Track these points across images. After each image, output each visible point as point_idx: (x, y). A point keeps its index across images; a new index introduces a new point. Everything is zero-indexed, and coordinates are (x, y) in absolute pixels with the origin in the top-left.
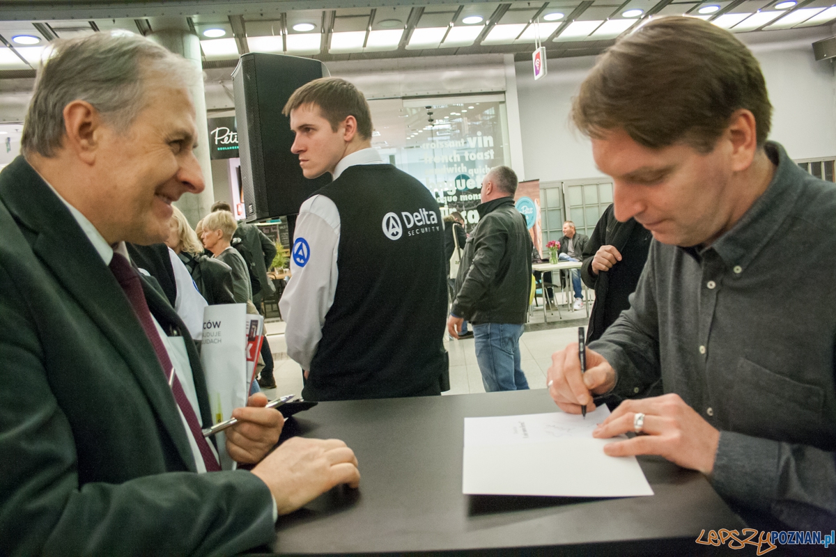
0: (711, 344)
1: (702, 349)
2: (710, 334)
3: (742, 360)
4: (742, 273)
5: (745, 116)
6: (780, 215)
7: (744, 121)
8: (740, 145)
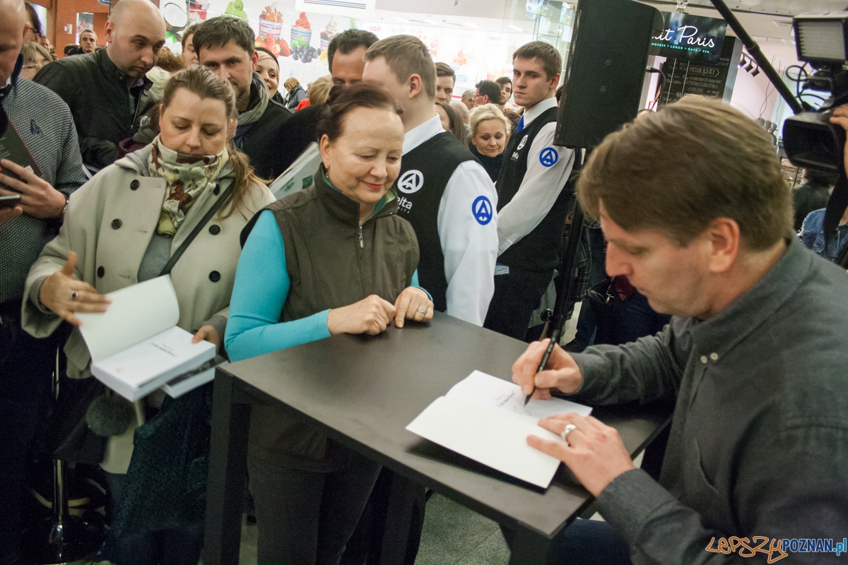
5: (729, 225)
8: (721, 249)
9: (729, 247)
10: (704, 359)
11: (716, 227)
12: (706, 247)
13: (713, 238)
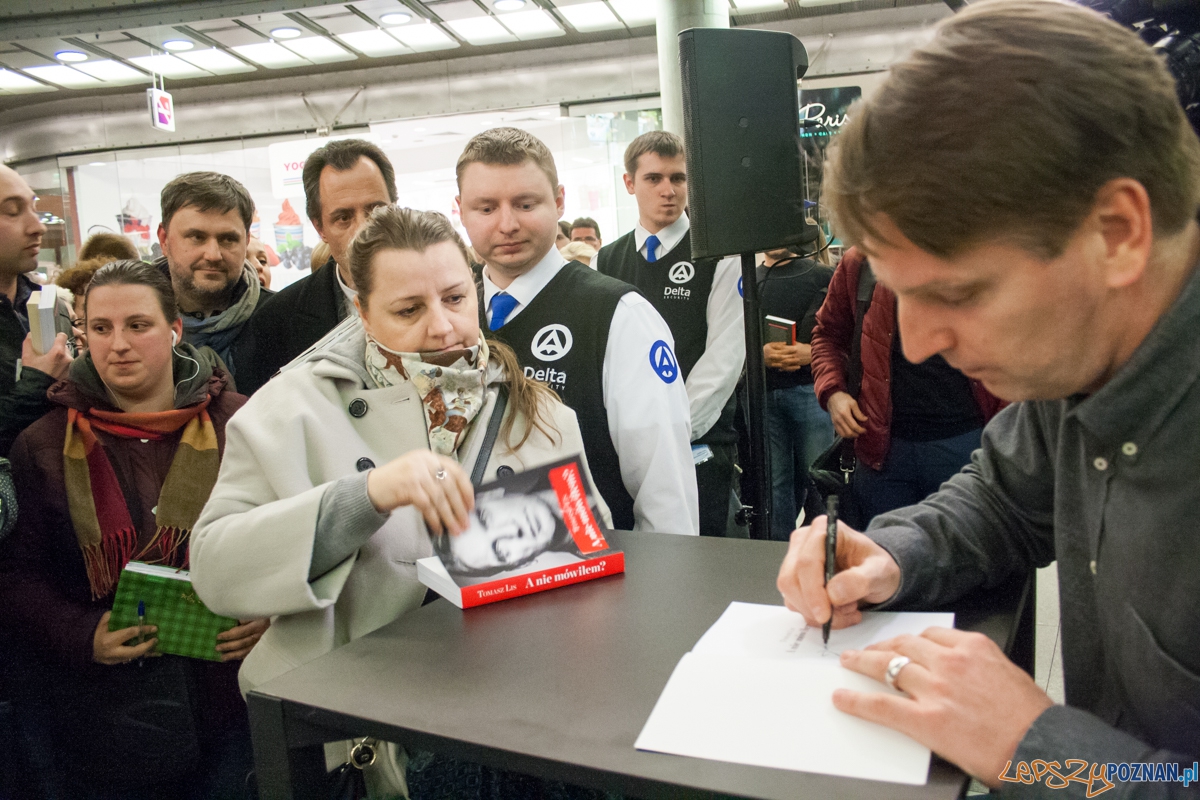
1: (1093, 566)
2: (1100, 546)
4: (1135, 456)
5: (1128, 190)
8: (1120, 241)
9: (1137, 232)
10: (1101, 464)
11: (1106, 202)
12: (1092, 245)
13: (1103, 227)
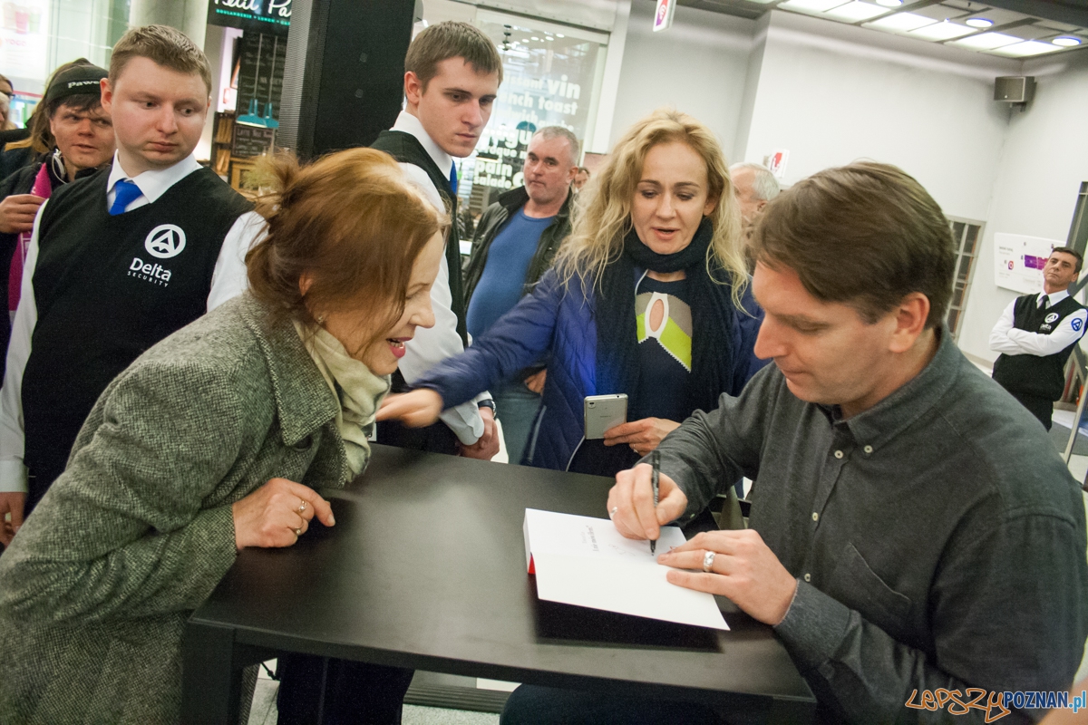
0: (825, 516)
1: (815, 516)
2: (825, 507)
3: (850, 545)
4: (871, 454)
5: (921, 301)
6: (924, 406)
7: (918, 303)
8: (905, 326)
9: (915, 325)
10: (839, 454)
11: (907, 303)
13: (899, 315)
